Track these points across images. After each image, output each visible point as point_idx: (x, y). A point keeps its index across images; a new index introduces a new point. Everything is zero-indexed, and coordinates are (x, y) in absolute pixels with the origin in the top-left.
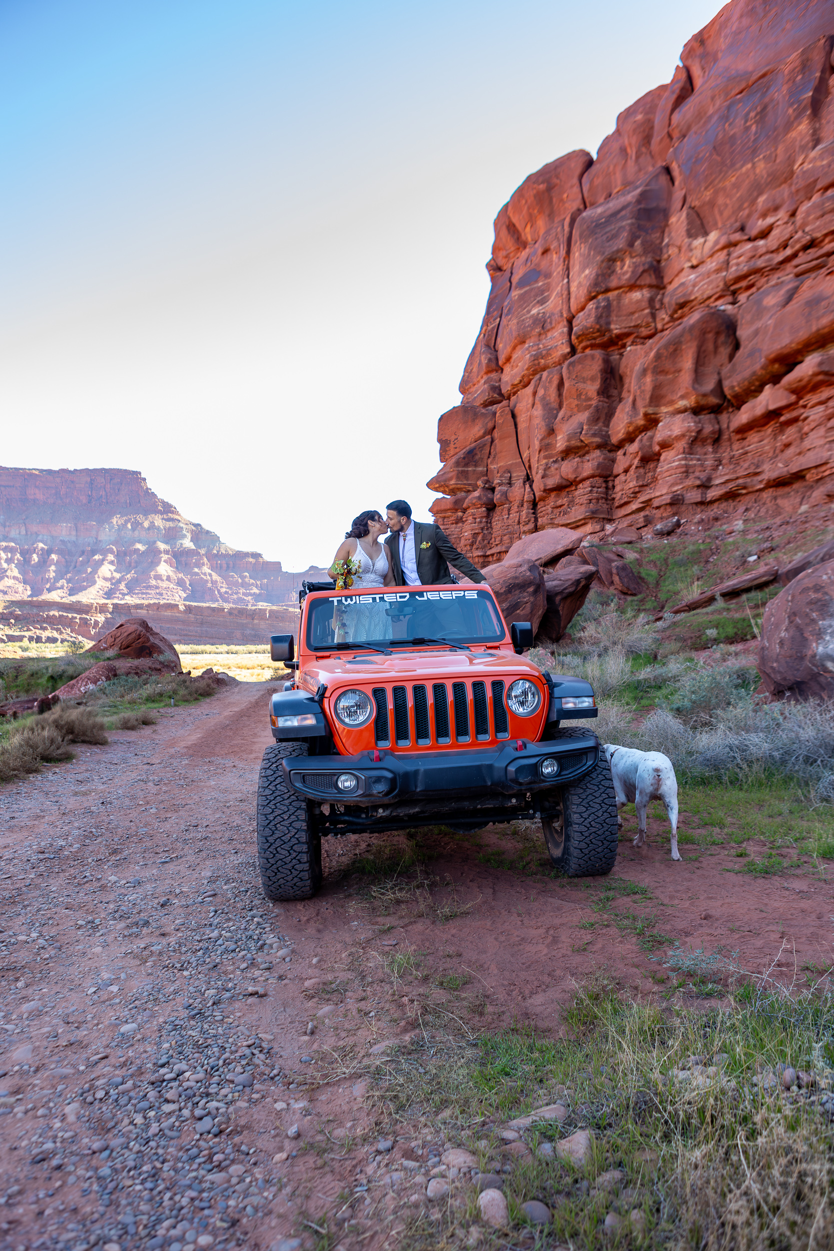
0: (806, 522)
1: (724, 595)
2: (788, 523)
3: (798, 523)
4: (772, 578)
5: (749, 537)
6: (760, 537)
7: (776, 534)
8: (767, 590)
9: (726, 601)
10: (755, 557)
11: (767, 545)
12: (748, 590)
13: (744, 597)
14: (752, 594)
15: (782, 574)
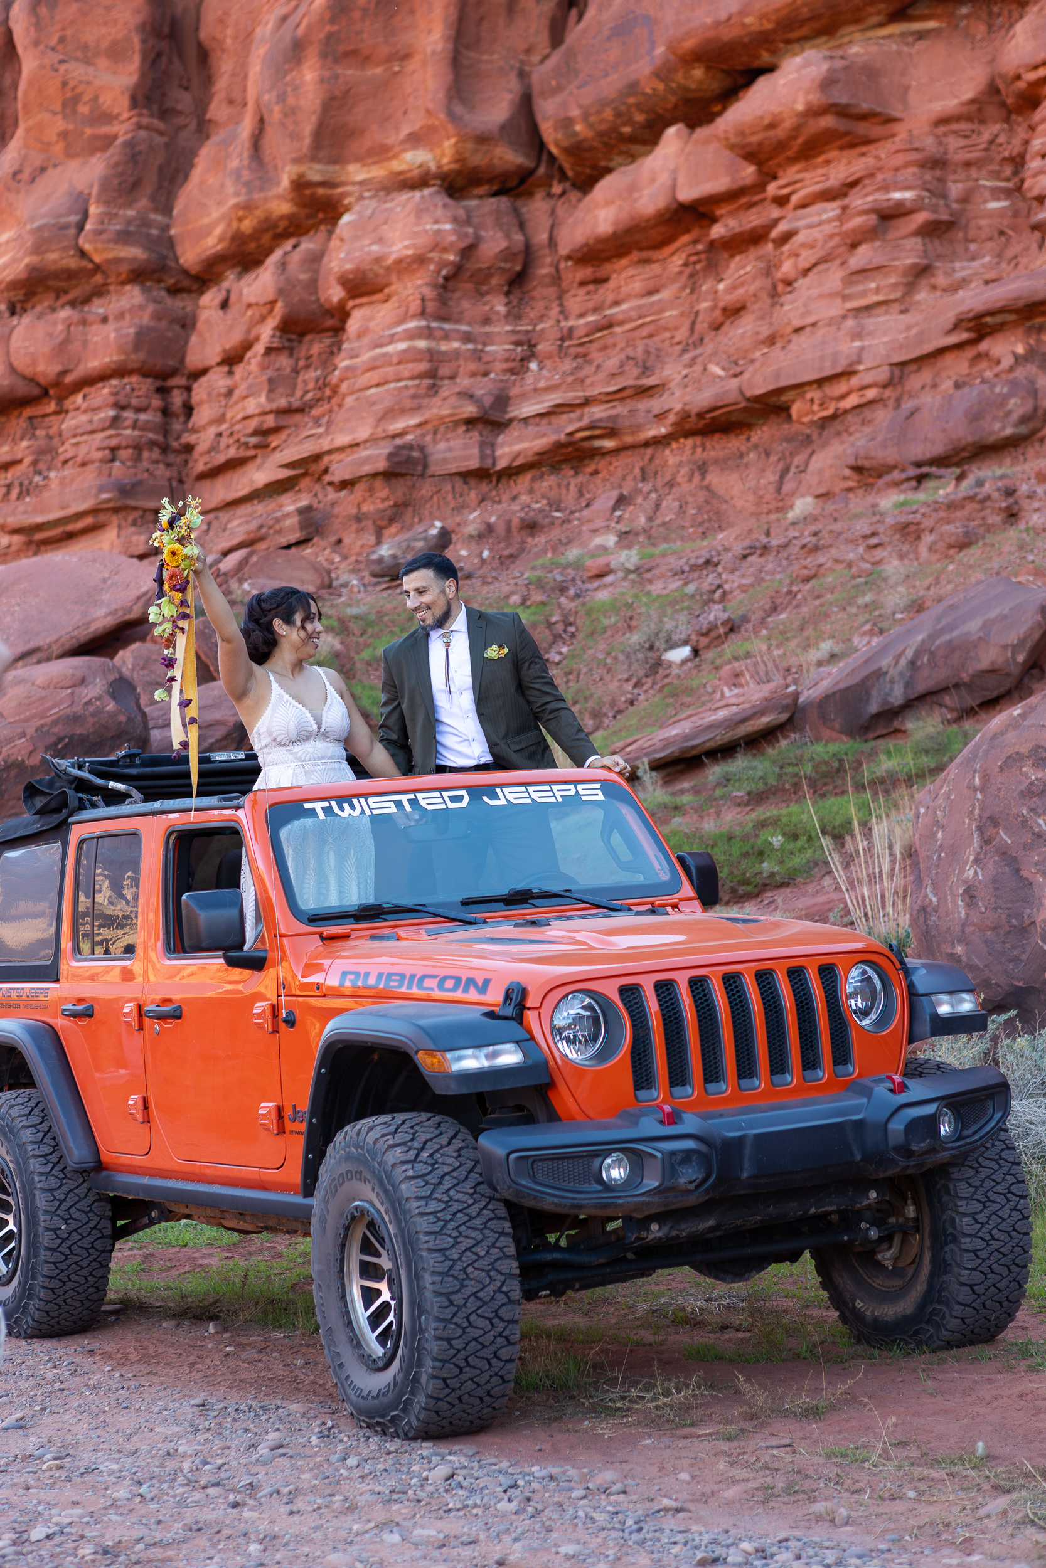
0: (816, 549)
1: (657, 766)
2: (765, 549)
3: (794, 549)
4: (784, 717)
5: (656, 588)
6: (691, 588)
7: (732, 582)
8: (770, 751)
9: (668, 781)
10: (685, 651)
11: (716, 614)
12: (725, 751)
13: (714, 772)
14: (739, 764)
15: (810, 704)
